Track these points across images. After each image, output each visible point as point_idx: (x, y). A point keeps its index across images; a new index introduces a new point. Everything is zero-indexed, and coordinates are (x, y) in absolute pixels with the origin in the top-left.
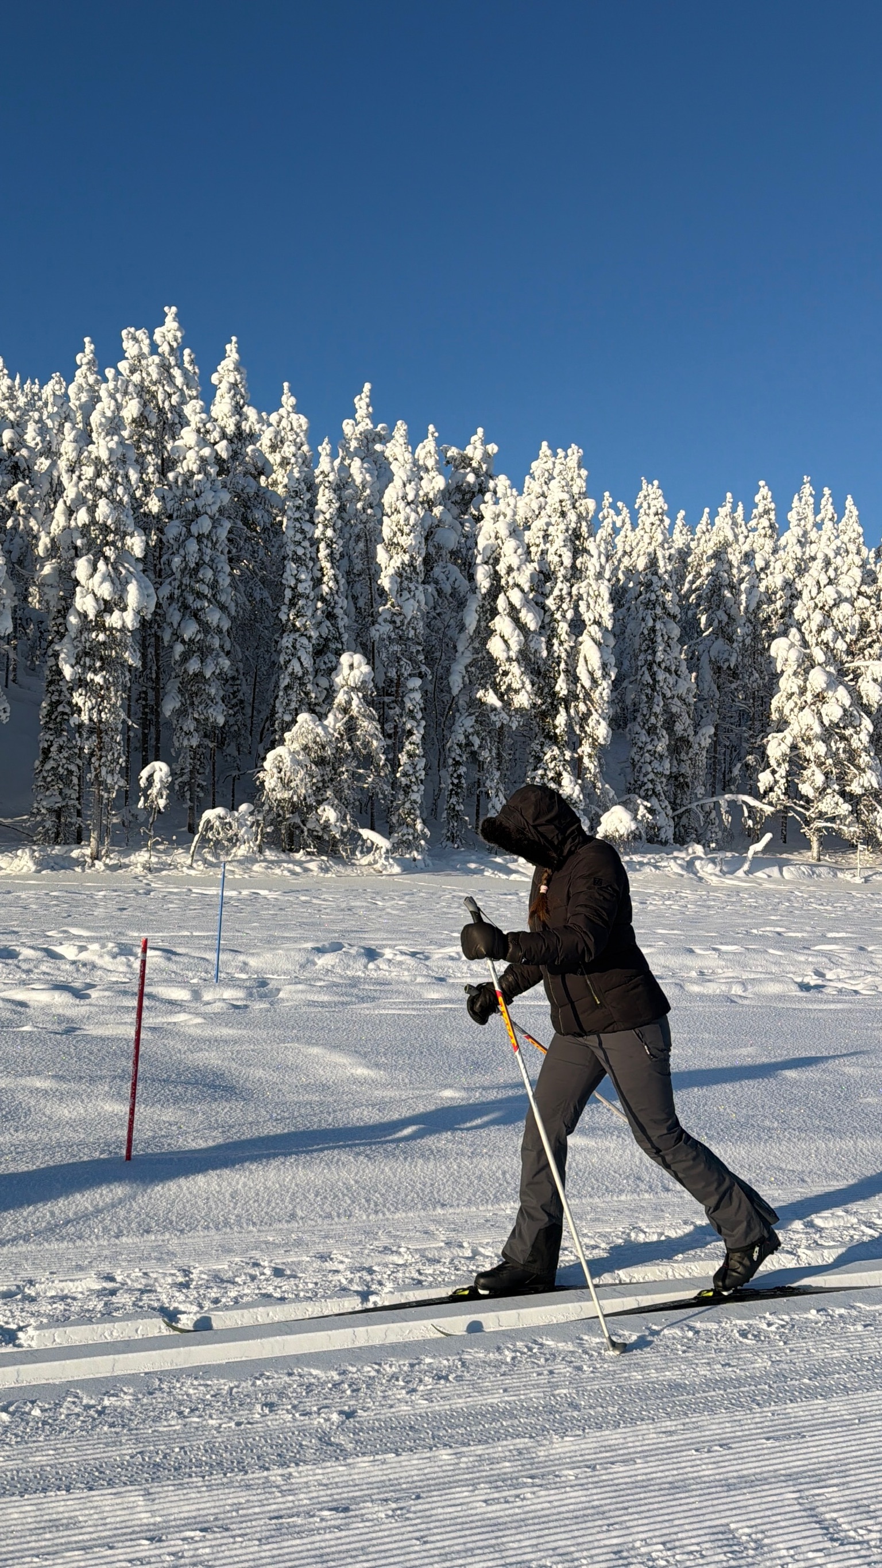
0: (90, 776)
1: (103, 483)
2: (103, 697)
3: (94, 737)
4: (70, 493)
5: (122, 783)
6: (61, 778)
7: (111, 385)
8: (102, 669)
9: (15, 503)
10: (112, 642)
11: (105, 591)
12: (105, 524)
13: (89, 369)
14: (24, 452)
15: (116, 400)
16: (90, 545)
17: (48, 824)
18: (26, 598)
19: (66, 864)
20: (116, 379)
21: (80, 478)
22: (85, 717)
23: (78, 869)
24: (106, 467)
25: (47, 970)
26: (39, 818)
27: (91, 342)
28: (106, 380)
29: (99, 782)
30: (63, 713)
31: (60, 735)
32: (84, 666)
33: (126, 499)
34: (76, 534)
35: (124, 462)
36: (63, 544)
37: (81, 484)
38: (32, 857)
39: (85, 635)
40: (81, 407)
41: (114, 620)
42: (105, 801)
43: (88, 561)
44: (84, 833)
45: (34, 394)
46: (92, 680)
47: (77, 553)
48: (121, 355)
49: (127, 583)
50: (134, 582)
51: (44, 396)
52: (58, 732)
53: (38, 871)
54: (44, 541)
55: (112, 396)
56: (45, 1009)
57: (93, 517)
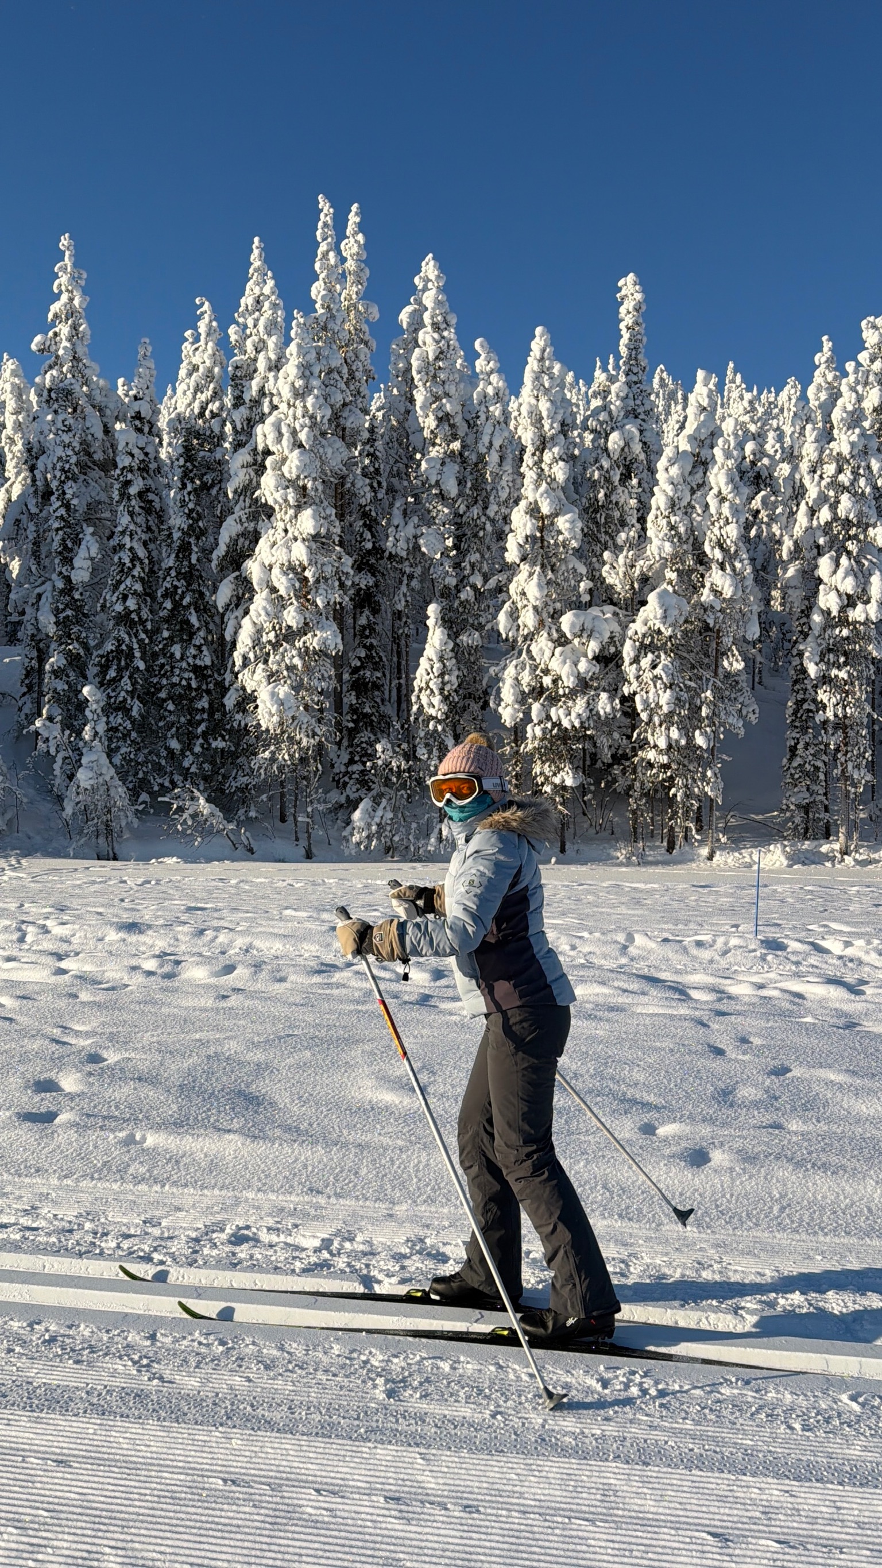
0: (837, 772)
1: (845, 478)
2: (847, 693)
3: (840, 733)
4: (812, 493)
5: (869, 777)
6: (808, 774)
7: (852, 378)
8: (846, 664)
9: (758, 512)
10: (856, 636)
11: (848, 585)
12: (847, 519)
13: (828, 367)
14: (766, 461)
15: (857, 392)
16: (833, 542)
17: (798, 820)
18: (769, 602)
19: (815, 859)
20: (856, 372)
21: (821, 477)
22: (830, 714)
23: (828, 864)
24: (848, 461)
25: (815, 963)
26: (788, 814)
27: (829, 340)
28: (845, 374)
29: (845, 777)
30: (809, 711)
31: (806, 733)
32: (828, 663)
33: (868, 490)
34: (819, 533)
35: (866, 453)
36: (805, 545)
37: (824, 483)
38: (784, 851)
39: (829, 632)
40: (820, 406)
41: (857, 614)
42: (852, 796)
43: (831, 558)
44: (833, 829)
45: (770, 403)
46: (836, 676)
47: (820, 551)
48: (861, 346)
49: (870, 575)
50: (878, 573)
51: (780, 404)
52: (804, 730)
53: (790, 866)
54: (788, 544)
55: (853, 389)
56: (822, 1002)
57: (836, 514)
